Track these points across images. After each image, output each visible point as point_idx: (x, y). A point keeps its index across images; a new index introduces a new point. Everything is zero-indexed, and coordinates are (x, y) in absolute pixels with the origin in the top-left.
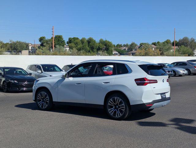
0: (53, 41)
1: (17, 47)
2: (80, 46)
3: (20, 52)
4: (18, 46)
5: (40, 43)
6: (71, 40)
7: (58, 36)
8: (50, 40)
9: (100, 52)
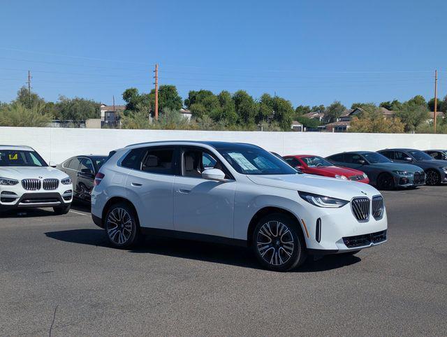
0: (155, 99)
1: (76, 112)
2: (217, 110)
3: (82, 122)
4: (79, 108)
5: (126, 103)
6: (194, 97)
7: (165, 87)
8: (148, 97)
9: (264, 124)
